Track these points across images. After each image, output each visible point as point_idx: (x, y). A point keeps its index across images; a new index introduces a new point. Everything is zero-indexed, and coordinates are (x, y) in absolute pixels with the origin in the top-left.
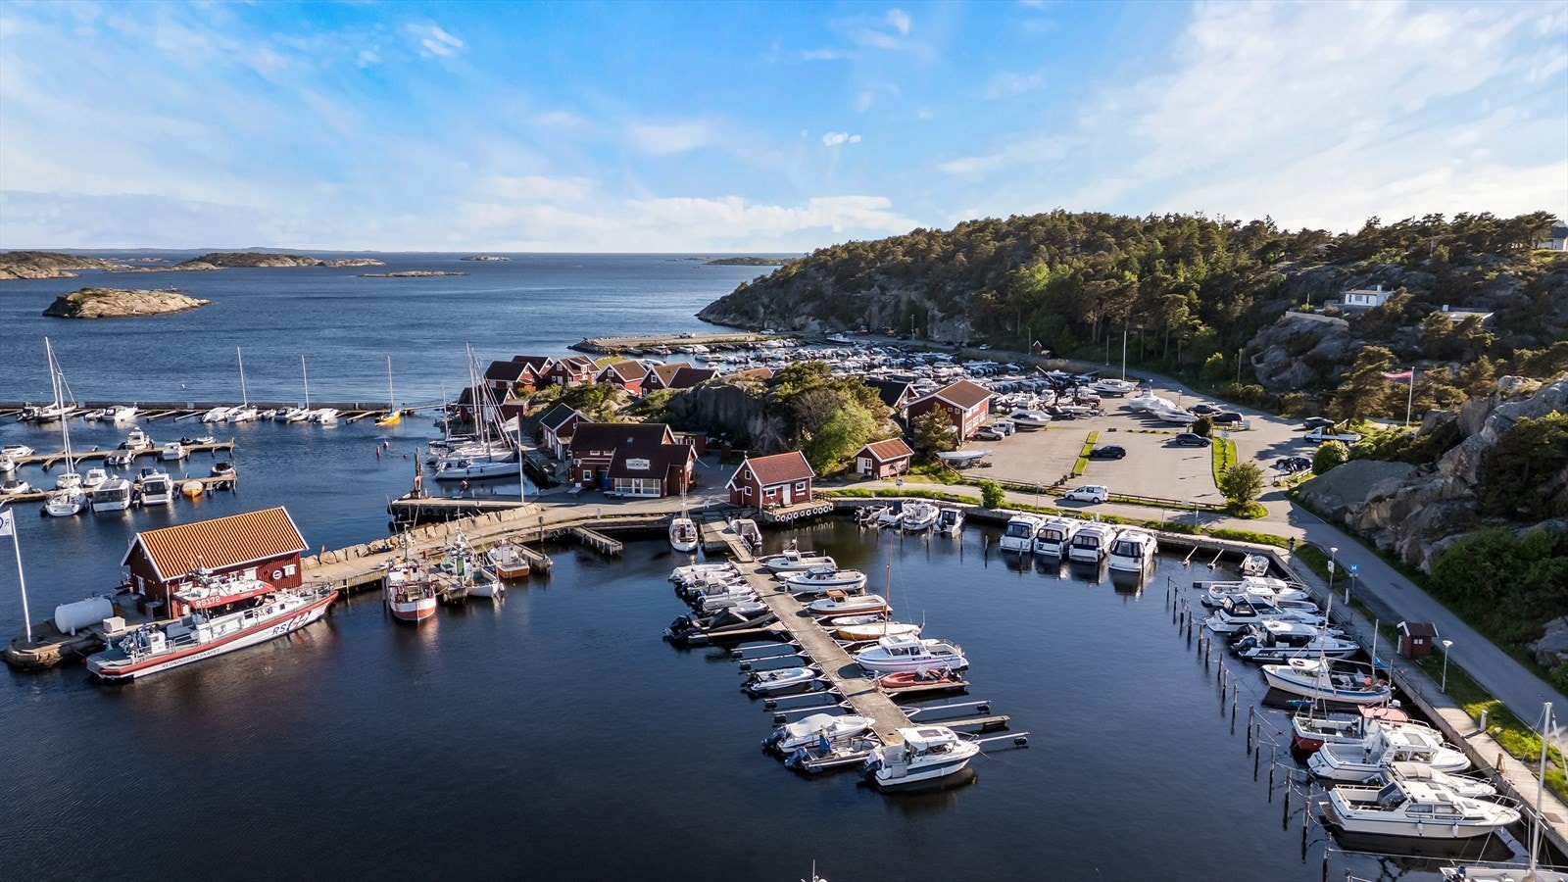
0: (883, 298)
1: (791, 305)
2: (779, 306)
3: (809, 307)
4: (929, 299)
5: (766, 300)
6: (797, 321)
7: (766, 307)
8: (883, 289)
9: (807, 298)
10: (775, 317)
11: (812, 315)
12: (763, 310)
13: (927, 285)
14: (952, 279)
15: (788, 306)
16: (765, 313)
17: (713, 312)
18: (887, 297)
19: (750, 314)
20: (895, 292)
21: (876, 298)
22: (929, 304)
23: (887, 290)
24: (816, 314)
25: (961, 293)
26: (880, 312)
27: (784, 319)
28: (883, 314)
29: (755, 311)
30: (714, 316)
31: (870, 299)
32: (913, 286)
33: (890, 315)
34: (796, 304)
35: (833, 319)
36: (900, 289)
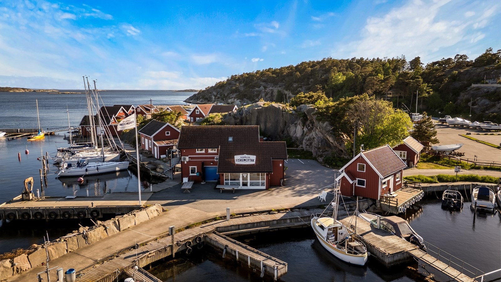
0: (266, 90)
1: (226, 95)
2: (221, 95)
3: (234, 95)
4: (287, 90)
5: (215, 93)
6: (230, 101)
7: (215, 96)
8: (265, 88)
9: (233, 92)
10: (219, 100)
11: (237, 98)
12: (214, 97)
13: (284, 85)
14: (295, 82)
15: (224, 95)
16: (215, 98)
17: (192, 99)
18: (268, 90)
19: (208, 99)
20: (271, 88)
21: (263, 91)
22: (286, 92)
23: (267, 87)
24: (238, 98)
25: (301, 87)
26: (265, 96)
27: (224, 100)
28: (267, 97)
29: (211, 98)
30: (193, 100)
31: (260, 92)
32: (278, 86)
33: (269, 97)
34: (228, 94)
35: (245, 99)
36: (273, 87)
